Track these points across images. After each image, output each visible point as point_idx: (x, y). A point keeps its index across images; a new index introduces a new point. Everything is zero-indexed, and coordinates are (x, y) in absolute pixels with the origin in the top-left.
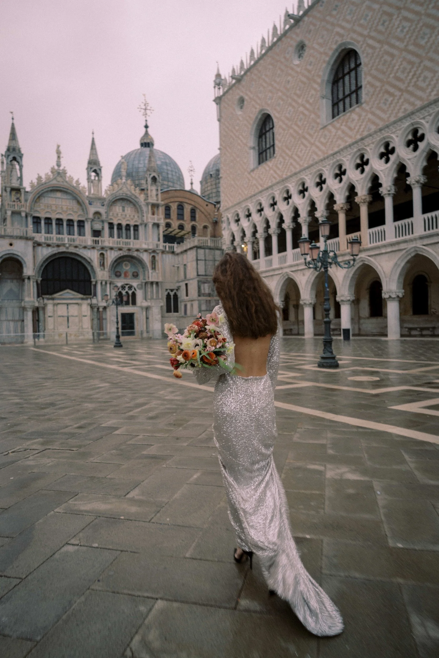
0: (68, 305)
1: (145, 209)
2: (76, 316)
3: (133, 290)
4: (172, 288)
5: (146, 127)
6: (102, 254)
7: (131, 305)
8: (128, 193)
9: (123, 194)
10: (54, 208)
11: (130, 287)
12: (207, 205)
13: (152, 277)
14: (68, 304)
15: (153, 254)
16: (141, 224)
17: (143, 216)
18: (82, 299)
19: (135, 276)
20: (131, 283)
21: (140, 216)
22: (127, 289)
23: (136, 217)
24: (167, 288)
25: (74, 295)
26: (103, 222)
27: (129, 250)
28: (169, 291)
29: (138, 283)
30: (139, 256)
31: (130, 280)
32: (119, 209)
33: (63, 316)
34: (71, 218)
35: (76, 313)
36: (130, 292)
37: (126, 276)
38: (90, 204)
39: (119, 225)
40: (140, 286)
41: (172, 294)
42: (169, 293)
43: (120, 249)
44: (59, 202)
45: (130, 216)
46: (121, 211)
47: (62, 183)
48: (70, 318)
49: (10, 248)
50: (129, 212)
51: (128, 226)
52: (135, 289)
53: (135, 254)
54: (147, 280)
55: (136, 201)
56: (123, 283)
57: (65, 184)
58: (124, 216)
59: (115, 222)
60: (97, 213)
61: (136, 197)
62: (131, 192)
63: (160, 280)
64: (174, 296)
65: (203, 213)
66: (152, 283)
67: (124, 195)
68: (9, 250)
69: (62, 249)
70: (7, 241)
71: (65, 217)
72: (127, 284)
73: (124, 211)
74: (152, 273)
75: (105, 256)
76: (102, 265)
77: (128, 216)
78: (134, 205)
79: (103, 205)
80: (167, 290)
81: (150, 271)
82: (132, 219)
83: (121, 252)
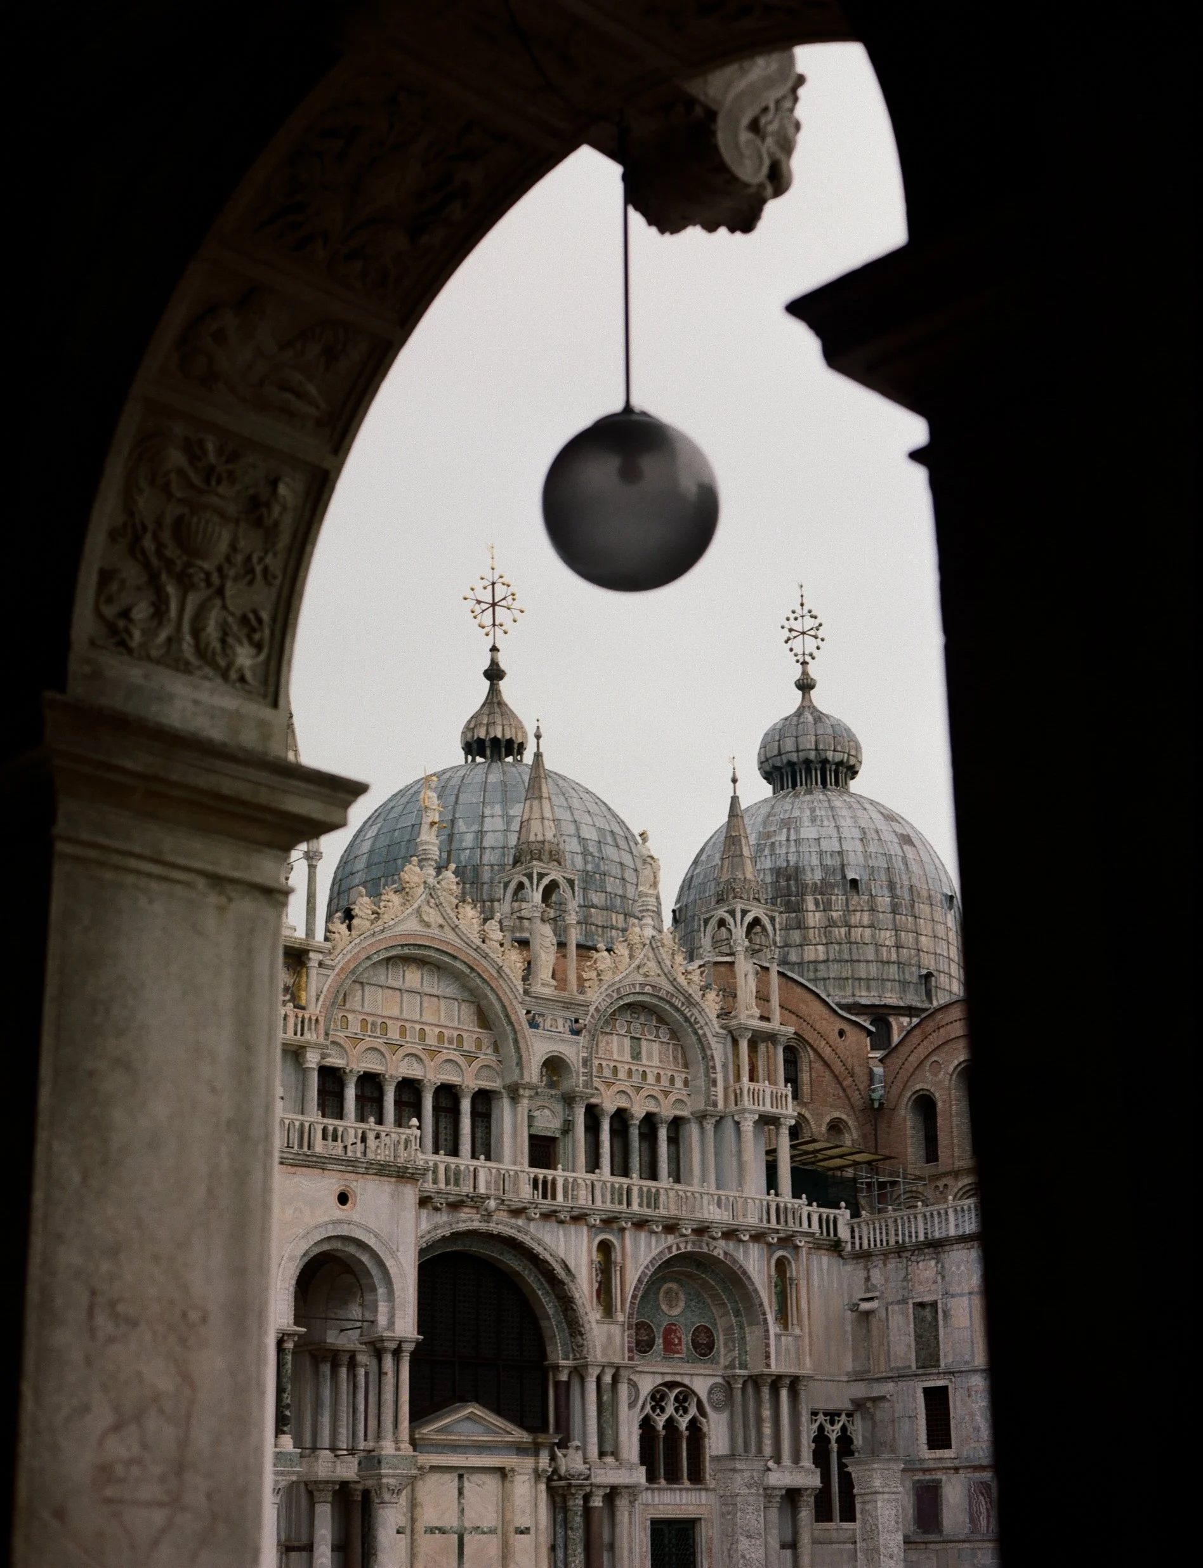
0: (461, 1477)
1: (719, 1051)
2: (492, 1531)
3: (693, 1411)
4: (832, 1406)
5: (494, 674)
6: (605, 1248)
7: (687, 1484)
8: (663, 982)
9: (642, 985)
10: (394, 1034)
11: (685, 1396)
12: (841, 1033)
13: (777, 1353)
14: (461, 1473)
15: (779, 1253)
16: (701, 1117)
17: (714, 1083)
18: (520, 1449)
19: (704, 1347)
20: (686, 1380)
21: (701, 1082)
22: (670, 1410)
23: (679, 1084)
24: (818, 1406)
25: (489, 1430)
26: (569, 1100)
27: (701, 1231)
28: (821, 1418)
29: (711, 1381)
30: (735, 1261)
31: (686, 1368)
32: (621, 1051)
33: (442, 1531)
34: (452, 1078)
35: (490, 1519)
36: (683, 1422)
37: (670, 1347)
38: (533, 1024)
39: (621, 1117)
40: (720, 1396)
41: (833, 1432)
42: (821, 1428)
43: (671, 1228)
44: (411, 1009)
45: (658, 1077)
46: (627, 1057)
47: (436, 931)
48: (467, 1538)
49: (338, 1212)
50: (656, 1062)
51: (650, 1120)
52: (700, 1406)
53: (720, 1248)
54: (757, 1368)
55: (687, 1019)
56: (659, 1380)
57: (450, 935)
58: (637, 1078)
59: (609, 1104)
60: (554, 1066)
61: (689, 1000)
62: (673, 982)
63: (807, 1368)
64: (838, 1440)
65: (826, 1064)
66: (776, 1382)
67: (648, 989)
68: (338, 1222)
69: (469, 1221)
70: (328, 1184)
71: (432, 1075)
72: (671, 1385)
73: (636, 1056)
74: (778, 1336)
75: (617, 1256)
76: (604, 1293)
77: (651, 1079)
78: (674, 1035)
79: (577, 1032)
80: (814, 1414)
81: (773, 1329)
82: (666, 1093)
83: (671, 1239)
